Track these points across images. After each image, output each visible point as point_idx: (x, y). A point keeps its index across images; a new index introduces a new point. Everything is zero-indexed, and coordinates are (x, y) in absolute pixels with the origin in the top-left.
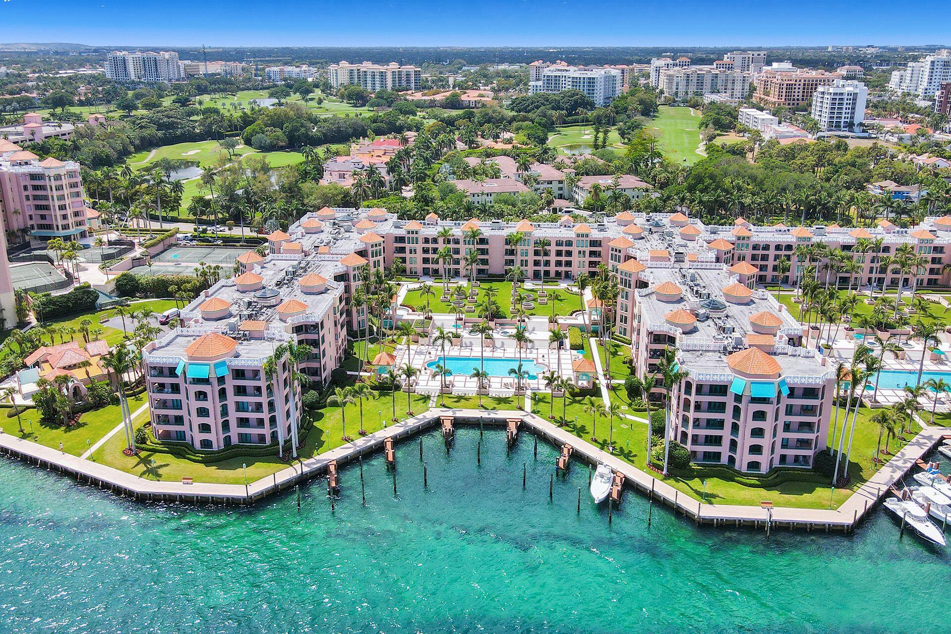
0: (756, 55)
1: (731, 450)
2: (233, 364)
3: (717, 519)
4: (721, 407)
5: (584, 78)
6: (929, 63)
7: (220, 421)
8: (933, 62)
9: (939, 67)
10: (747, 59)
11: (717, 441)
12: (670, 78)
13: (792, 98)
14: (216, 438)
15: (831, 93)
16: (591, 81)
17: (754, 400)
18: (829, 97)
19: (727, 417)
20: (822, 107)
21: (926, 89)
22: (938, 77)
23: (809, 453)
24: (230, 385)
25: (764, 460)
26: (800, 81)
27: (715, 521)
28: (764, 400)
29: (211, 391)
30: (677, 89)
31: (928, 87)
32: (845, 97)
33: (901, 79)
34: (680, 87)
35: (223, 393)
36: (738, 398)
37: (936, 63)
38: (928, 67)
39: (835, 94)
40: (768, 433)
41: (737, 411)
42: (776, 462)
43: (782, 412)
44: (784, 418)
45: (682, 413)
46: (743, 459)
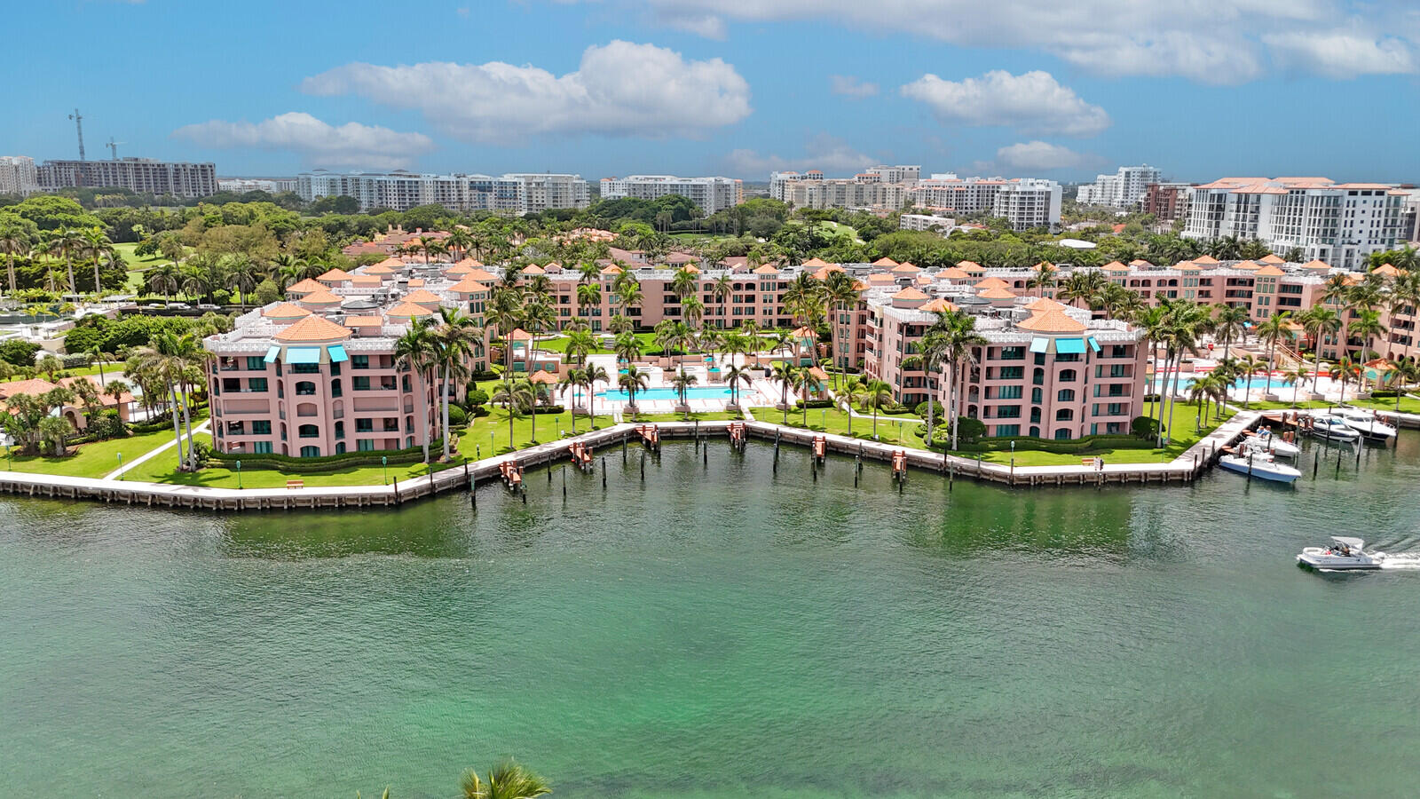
0: (907, 168)
1: (1032, 420)
2: (354, 349)
3: (1035, 477)
4: (1018, 373)
5: (688, 186)
6: (1123, 174)
7: (333, 422)
8: (1128, 174)
9: (1136, 178)
10: (895, 174)
11: (1015, 412)
12: (800, 189)
13: (964, 206)
14: (325, 444)
15: (1018, 193)
16: (698, 189)
17: (1060, 357)
18: (1016, 195)
19: (1027, 382)
20: (1007, 208)
21: (1123, 202)
22: (1135, 189)
23: (1126, 419)
24: (347, 375)
25: (1074, 426)
26: (973, 187)
27: (1032, 478)
28: (1072, 357)
29: (321, 381)
30: (811, 202)
31: (1125, 200)
32: (1037, 196)
33: (1090, 194)
34: (814, 201)
35: (336, 387)
36: (1040, 357)
37: (1132, 174)
38: (1123, 178)
39: (1024, 193)
40: (1078, 396)
41: (1038, 373)
42: (1087, 432)
43: (1092, 374)
44: (1094, 381)
45: (968, 384)
46: (1050, 427)
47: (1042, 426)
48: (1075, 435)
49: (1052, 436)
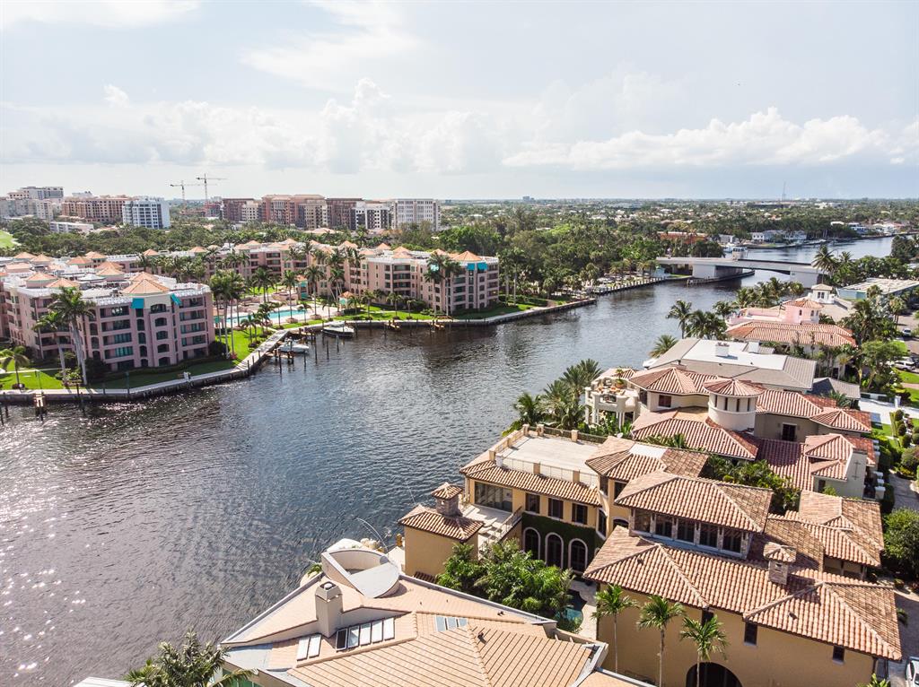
0: (52, 189)
1: (142, 355)
3: (146, 393)
4: (126, 324)
10: (43, 192)
11: (128, 351)
15: (137, 205)
17: (154, 310)
18: (136, 208)
19: (133, 330)
23: (205, 345)
25: (171, 355)
27: (144, 394)
32: (151, 208)
36: (139, 312)
39: (141, 205)
40: (170, 335)
41: (141, 324)
42: (181, 357)
43: (177, 319)
44: (179, 324)
45: (89, 337)
46: (154, 359)
47: (148, 358)
48: (173, 361)
49: (157, 364)
